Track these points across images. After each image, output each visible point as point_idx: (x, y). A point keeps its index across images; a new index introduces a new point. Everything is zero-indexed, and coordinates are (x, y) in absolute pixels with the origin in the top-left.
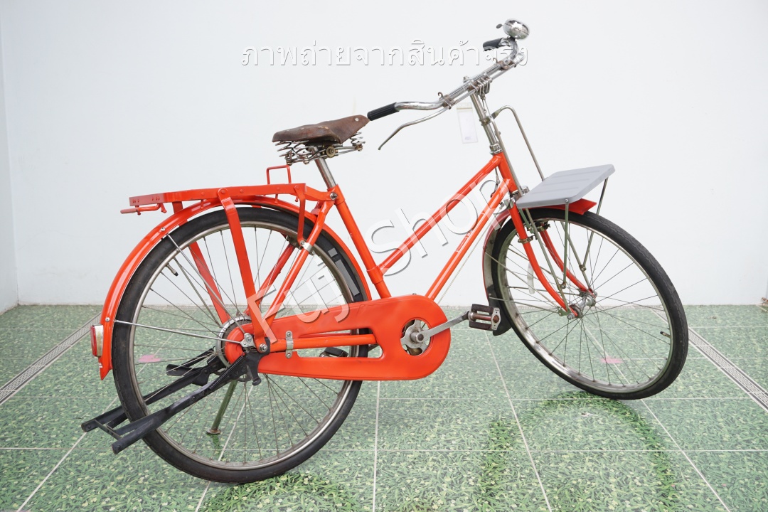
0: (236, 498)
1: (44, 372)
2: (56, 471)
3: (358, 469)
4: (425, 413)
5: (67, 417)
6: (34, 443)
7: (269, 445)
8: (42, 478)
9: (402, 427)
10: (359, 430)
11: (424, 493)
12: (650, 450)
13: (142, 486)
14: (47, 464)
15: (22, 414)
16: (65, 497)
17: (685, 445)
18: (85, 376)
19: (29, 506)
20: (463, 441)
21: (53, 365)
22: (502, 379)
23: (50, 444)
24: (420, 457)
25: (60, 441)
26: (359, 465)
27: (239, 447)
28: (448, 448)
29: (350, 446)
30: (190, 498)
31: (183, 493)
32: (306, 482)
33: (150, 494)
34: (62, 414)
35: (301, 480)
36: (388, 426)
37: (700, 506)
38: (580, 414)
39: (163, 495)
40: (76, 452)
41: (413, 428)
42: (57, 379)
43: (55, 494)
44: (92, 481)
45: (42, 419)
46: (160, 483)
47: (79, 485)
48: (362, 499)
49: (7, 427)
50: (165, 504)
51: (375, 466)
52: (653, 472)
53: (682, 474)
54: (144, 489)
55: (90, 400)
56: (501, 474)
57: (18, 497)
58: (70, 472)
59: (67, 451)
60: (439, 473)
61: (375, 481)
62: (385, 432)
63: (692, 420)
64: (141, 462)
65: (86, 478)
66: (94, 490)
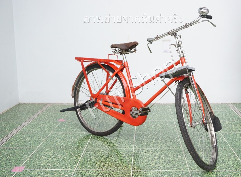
0: (89, 163)
1: (28, 124)
2: (33, 155)
3: (128, 154)
4: (150, 137)
5: (36, 138)
6: (25, 146)
7: (100, 147)
8: (28, 157)
9: (142, 141)
10: (128, 142)
11: (148, 161)
12: (222, 149)
13: (60, 159)
14: (30, 152)
15: (22, 138)
16: (36, 162)
17: (233, 147)
18: (41, 126)
19: (24, 165)
20: (162, 146)
21: (31, 122)
22: (176, 126)
23: (30, 147)
24: (147, 150)
25: (34, 146)
26: (128, 153)
27: (90, 147)
28: (157, 148)
29: (125, 147)
30: (75, 163)
31: (72, 161)
32: (111, 158)
33: (62, 161)
34: (34, 137)
35: (109, 157)
36: (138, 141)
37: (236, 166)
38: (200, 137)
39: (66, 162)
40: (39, 149)
41: (146, 142)
42: (32, 127)
43: (32, 161)
44: (44, 157)
45: (28, 139)
46: (65, 158)
47: (40, 159)
48: (129, 163)
49: (17, 141)
50: (67, 164)
51: (133, 153)
52: (222, 155)
53: (231, 156)
54: (60, 160)
55: (43, 133)
56: (173, 156)
57: (21, 162)
58: (37, 155)
59: (36, 149)
60: (153, 155)
61: (133, 158)
62: (137, 143)
63: (236, 139)
64: (59, 152)
65: (42, 157)
66: (44, 160)
